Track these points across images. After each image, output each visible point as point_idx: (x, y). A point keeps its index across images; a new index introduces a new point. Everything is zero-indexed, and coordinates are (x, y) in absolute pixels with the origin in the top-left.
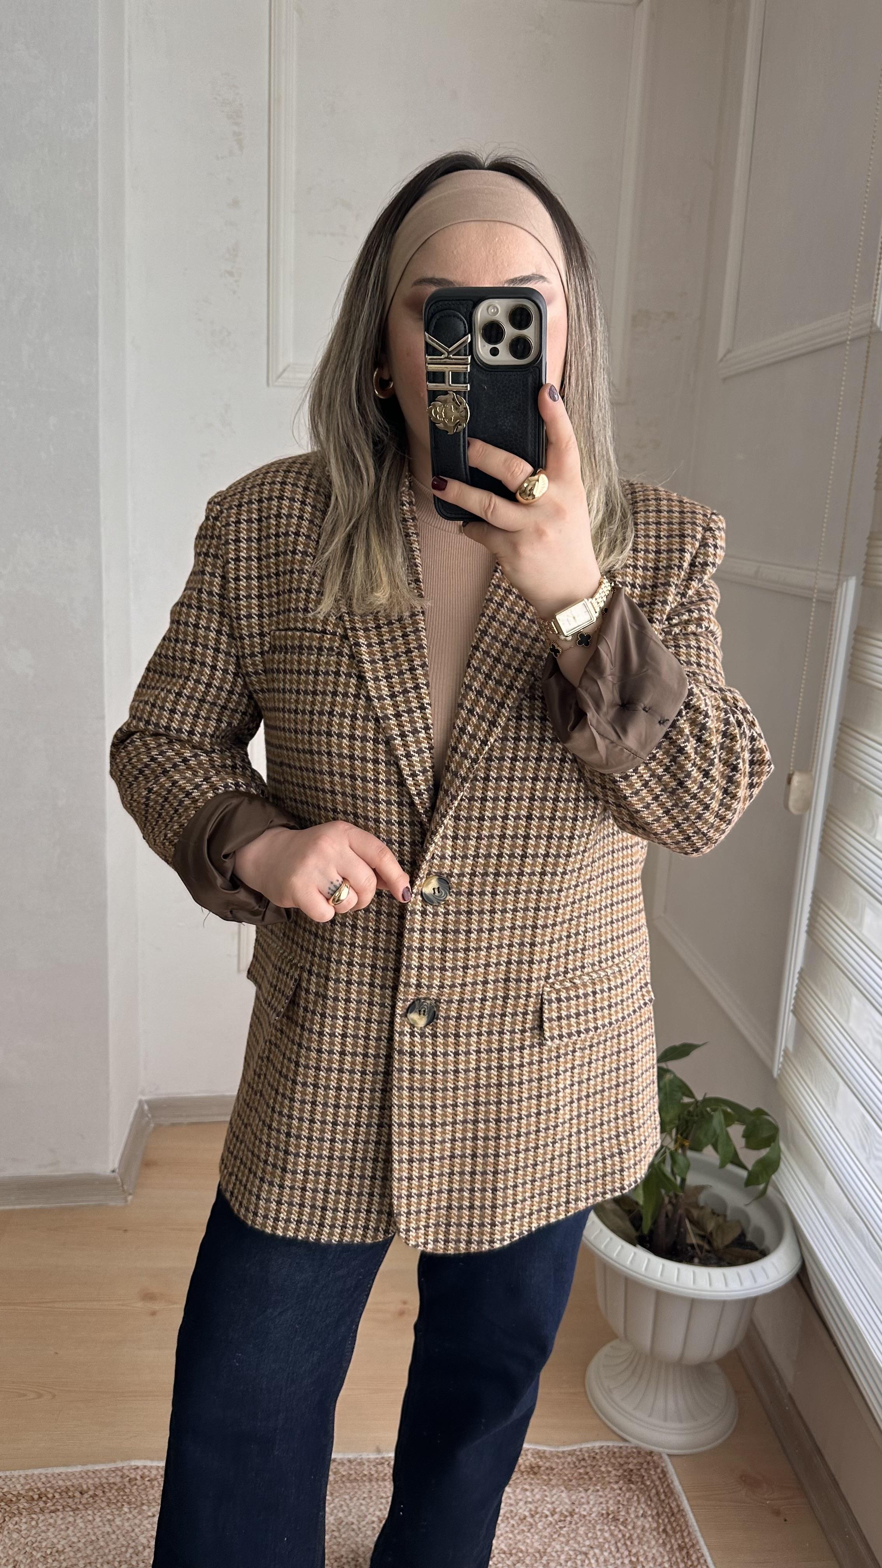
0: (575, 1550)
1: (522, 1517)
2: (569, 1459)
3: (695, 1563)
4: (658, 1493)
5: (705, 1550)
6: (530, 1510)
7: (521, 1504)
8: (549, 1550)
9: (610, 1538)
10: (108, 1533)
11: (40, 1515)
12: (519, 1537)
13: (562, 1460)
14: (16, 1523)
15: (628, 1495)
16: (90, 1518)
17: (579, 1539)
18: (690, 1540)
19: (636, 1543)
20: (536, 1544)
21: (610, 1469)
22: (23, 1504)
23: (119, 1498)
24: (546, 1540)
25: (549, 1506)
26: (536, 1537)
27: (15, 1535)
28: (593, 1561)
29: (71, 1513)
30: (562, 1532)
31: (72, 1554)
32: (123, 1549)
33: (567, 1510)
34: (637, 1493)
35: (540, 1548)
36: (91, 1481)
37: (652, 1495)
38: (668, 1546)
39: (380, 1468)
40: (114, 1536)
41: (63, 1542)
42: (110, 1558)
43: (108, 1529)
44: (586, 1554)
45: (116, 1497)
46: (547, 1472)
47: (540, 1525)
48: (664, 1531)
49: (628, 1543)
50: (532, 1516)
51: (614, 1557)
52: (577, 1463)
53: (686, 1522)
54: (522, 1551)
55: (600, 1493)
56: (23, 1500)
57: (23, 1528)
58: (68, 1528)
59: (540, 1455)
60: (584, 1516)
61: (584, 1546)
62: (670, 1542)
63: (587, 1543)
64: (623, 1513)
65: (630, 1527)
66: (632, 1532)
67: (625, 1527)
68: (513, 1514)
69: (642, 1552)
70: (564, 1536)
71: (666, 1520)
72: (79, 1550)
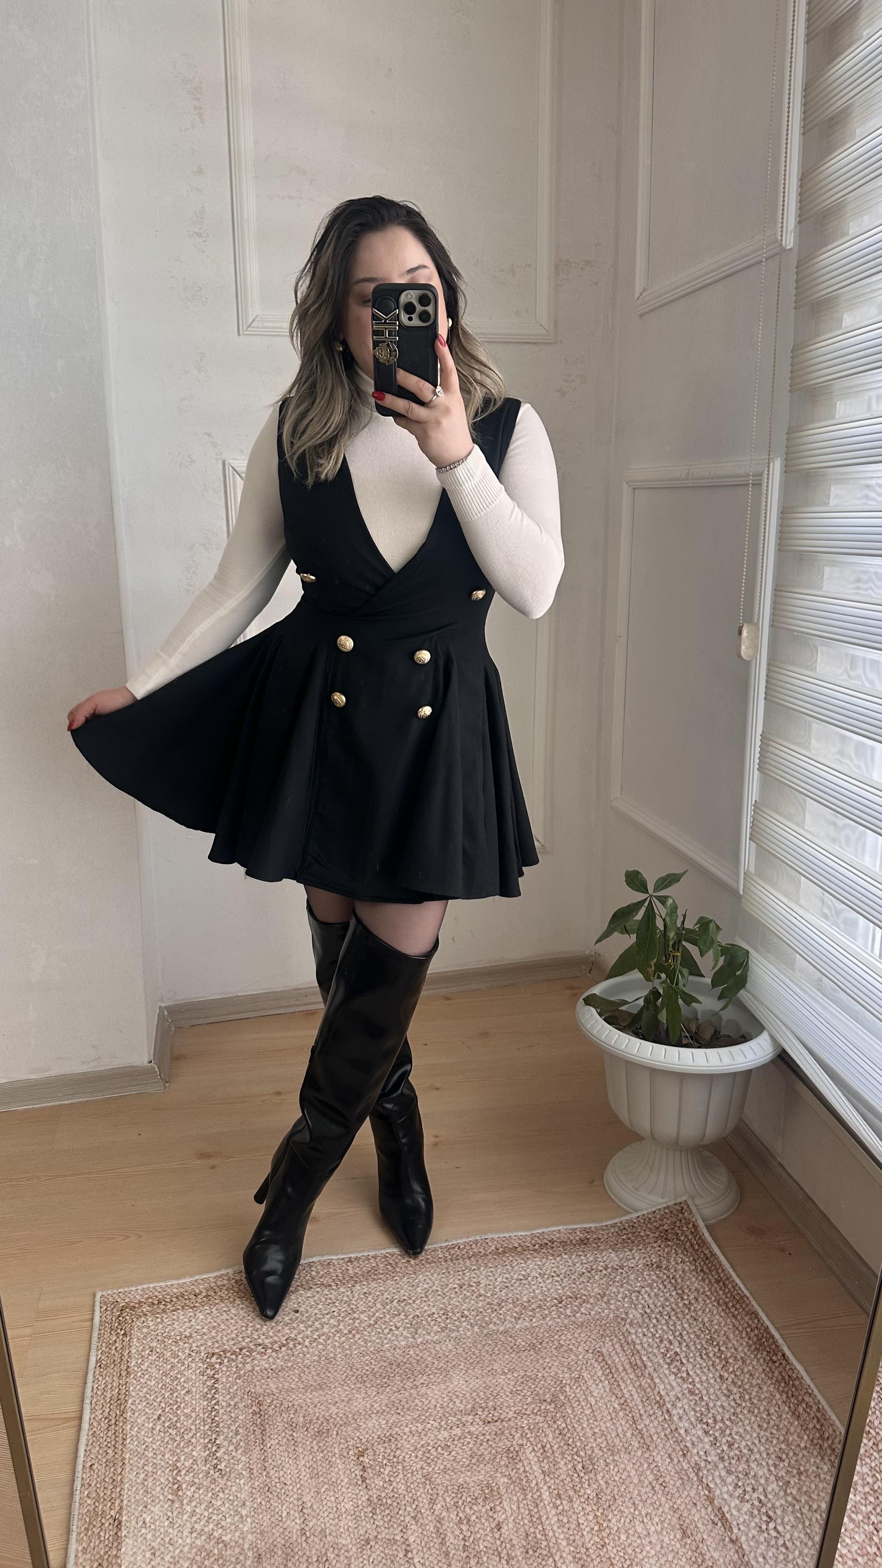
0: (629, 1290)
1: (581, 1273)
2: (612, 1230)
3: (732, 1290)
4: (692, 1245)
5: (738, 1281)
6: (587, 1268)
7: (578, 1265)
8: (607, 1293)
9: (657, 1279)
10: (227, 1319)
11: (163, 1315)
12: (580, 1287)
13: (606, 1231)
14: (144, 1322)
15: (666, 1250)
16: (208, 1311)
17: (631, 1283)
18: (725, 1275)
19: (679, 1281)
20: (596, 1290)
21: (648, 1233)
22: (145, 1308)
23: (230, 1295)
24: (604, 1286)
25: (602, 1264)
26: (595, 1285)
27: (145, 1330)
28: (646, 1296)
29: (191, 1310)
30: (616, 1280)
31: (199, 1337)
32: (244, 1329)
33: (617, 1265)
34: (674, 1247)
35: (600, 1291)
36: (202, 1287)
37: (687, 1247)
38: (707, 1281)
39: (452, 1252)
40: (233, 1321)
41: (189, 1330)
42: (233, 1336)
43: (225, 1316)
44: (639, 1292)
45: (227, 1295)
46: (595, 1241)
47: (597, 1277)
48: (702, 1270)
49: (673, 1281)
50: (589, 1272)
51: (663, 1291)
52: (620, 1232)
53: (720, 1263)
54: (585, 1295)
55: (643, 1251)
56: (145, 1305)
57: (151, 1324)
58: (191, 1321)
59: (588, 1231)
60: (633, 1267)
61: (637, 1287)
62: (708, 1278)
63: (638, 1284)
64: (665, 1262)
65: (672, 1271)
66: (674, 1274)
67: (668, 1271)
68: (573, 1272)
69: (685, 1286)
70: (618, 1282)
71: (702, 1263)
72: (204, 1334)
